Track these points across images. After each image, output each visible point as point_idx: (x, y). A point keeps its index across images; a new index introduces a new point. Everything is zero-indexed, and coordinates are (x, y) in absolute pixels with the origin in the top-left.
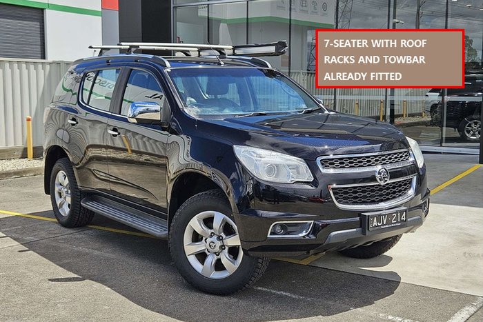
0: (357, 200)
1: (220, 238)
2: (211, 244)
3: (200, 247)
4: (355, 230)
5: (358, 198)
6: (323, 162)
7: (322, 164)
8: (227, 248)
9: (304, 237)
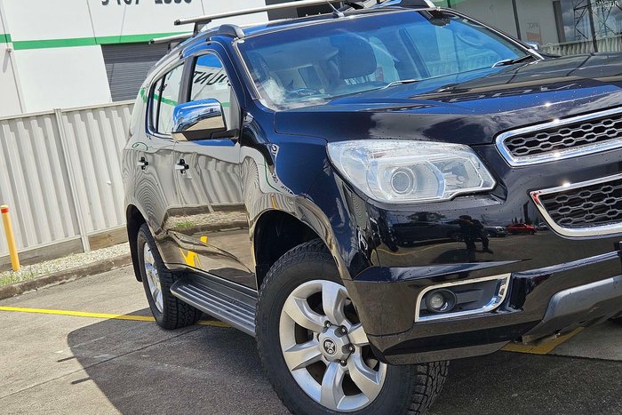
0: (605, 214)
1: (341, 331)
2: (327, 344)
3: (311, 352)
4: (611, 280)
5: (608, 208)
6: (512, 144)
7: (511, 148)
8: (358, 350)
9: (494, 311)
